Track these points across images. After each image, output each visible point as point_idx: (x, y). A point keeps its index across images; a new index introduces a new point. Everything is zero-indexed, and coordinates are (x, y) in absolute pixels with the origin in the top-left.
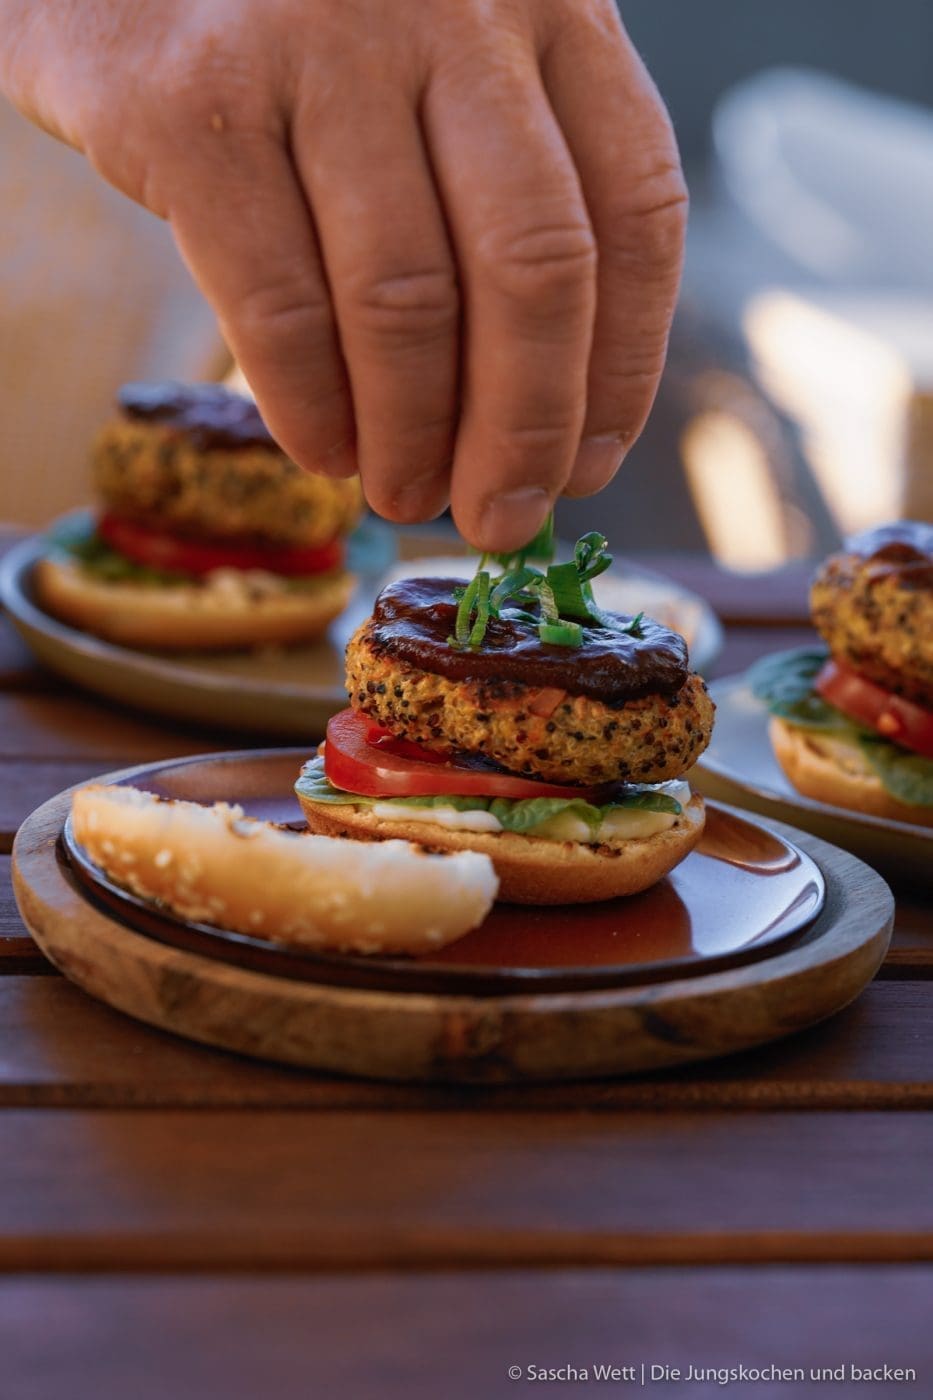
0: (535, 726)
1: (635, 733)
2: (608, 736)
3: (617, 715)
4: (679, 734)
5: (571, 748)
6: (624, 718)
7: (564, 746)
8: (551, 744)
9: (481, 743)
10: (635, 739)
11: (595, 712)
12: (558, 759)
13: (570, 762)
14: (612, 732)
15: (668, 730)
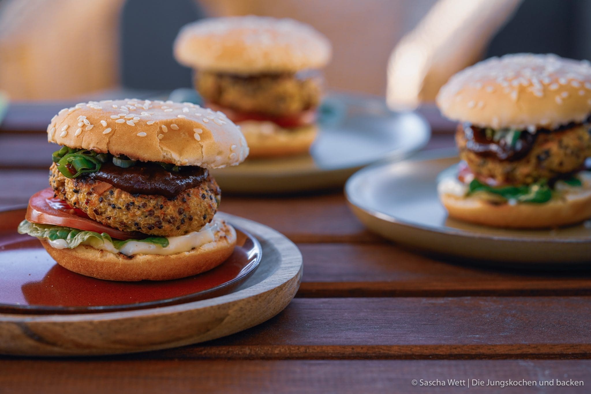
0: (94, 197)
1: (143, 210)
2: (128, 208)
3: (134, 199)
4: (172, 214)
5: (109, 212)
6: (138, 201)
7: (106, 210)
8: (100, 208)
9: (75, 204)
10: (143, 212)
11: (123, 196)
12: (104, 216)
13: (110, 218)
14: (131, 207)
15: (165, 211)
